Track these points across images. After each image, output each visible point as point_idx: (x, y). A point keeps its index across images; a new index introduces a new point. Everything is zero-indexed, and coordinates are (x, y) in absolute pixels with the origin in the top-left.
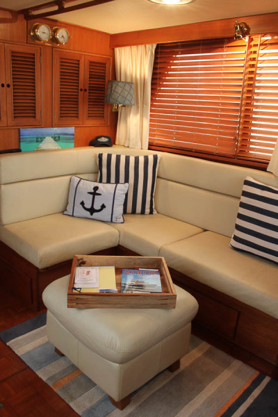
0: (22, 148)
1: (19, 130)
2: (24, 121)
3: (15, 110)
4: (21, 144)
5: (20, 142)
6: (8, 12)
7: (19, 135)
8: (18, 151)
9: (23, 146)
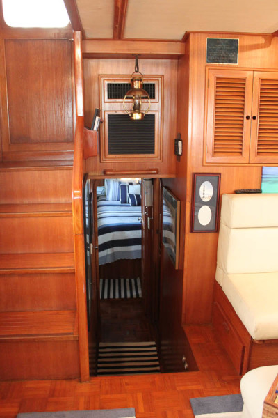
0: (263, 189)
1: (262, 167)
2: (270, 158)
3: (259, 145)
4: (263, 184)
5: (261, 181)
6: (261, 37)
7: (262, 174)
8: (259, 191)
9: (264, 187)
